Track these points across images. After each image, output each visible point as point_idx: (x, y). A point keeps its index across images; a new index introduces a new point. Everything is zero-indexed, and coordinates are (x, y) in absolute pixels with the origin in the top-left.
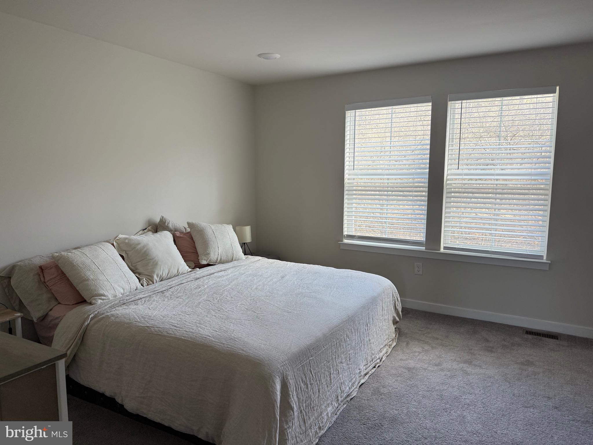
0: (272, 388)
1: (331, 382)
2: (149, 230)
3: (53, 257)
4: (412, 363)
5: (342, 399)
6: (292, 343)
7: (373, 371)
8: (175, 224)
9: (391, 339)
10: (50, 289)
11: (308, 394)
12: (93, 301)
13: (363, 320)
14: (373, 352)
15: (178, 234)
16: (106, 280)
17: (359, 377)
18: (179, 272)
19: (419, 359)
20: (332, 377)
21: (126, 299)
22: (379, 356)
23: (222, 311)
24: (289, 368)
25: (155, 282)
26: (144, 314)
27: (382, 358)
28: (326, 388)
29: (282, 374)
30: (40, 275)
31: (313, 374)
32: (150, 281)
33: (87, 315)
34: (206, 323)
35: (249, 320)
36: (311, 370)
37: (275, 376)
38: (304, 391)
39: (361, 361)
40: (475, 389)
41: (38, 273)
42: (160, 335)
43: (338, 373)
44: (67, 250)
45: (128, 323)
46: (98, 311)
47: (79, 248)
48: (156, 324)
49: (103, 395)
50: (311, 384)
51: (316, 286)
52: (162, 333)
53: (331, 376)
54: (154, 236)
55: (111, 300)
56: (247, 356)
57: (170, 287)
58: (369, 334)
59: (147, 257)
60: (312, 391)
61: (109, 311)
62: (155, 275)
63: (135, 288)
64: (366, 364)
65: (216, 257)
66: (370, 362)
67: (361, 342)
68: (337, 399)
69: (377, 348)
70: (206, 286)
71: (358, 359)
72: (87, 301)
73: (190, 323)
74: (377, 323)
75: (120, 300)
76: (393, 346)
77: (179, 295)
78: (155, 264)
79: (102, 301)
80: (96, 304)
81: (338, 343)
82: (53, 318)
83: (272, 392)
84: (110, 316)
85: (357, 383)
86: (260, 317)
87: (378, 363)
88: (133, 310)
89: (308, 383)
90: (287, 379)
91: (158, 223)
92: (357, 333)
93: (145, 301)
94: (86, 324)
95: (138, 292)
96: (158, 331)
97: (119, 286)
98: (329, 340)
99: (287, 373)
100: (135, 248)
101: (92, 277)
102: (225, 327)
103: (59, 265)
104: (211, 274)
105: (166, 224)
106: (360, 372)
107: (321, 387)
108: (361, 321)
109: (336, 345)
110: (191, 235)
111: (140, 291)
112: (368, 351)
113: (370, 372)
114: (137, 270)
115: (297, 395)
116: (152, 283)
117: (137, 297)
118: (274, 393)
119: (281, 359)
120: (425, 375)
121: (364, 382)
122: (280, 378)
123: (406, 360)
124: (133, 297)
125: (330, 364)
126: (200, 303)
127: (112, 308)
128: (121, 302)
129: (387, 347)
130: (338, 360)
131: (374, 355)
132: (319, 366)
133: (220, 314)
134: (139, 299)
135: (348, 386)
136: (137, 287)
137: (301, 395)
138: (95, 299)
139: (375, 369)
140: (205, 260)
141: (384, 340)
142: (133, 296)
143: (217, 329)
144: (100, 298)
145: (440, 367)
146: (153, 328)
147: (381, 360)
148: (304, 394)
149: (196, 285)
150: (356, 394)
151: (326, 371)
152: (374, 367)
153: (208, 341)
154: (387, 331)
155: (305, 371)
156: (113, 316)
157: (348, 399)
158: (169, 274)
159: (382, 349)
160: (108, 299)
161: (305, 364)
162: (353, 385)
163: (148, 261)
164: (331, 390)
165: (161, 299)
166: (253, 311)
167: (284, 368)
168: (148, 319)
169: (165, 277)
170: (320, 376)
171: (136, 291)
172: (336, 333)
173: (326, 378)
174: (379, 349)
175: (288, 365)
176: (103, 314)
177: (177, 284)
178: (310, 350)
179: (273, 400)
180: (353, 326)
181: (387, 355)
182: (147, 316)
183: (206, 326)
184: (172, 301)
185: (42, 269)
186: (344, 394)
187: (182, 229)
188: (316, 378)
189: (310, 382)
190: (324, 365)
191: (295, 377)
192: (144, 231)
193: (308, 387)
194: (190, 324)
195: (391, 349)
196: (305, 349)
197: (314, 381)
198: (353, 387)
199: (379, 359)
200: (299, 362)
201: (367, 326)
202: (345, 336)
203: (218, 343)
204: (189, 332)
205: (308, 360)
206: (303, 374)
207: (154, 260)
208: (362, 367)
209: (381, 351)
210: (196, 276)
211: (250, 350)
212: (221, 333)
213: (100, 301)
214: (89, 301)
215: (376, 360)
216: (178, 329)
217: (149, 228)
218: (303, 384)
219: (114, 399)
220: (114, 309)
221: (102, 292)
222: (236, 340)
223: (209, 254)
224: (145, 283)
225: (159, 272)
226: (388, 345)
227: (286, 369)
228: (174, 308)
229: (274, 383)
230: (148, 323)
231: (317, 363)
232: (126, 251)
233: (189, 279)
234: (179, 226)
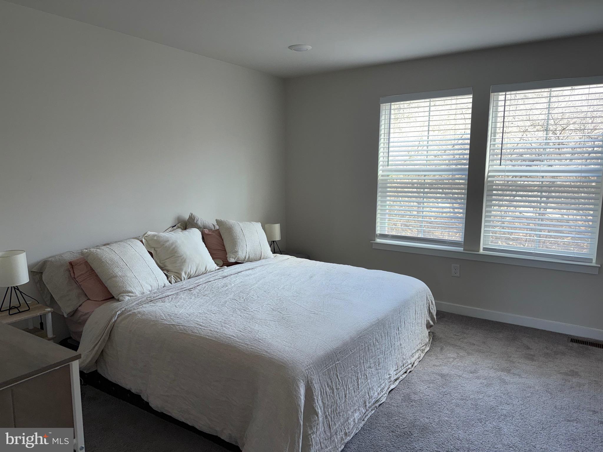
0: (296, 392)
1: (358, 387)
2: (178, 228)
3: (82, 253)
4: (445, 370)
5: (370, 404)
6: (318, 346)
7: (404, 376)
8: (204, 221)
9: (425, 344)
10: (80, 285)
11: (334, 399)
12: (121, 298)
13: (394, 323)
14: (404, 357)
15: (206, 231)
16: (134, 276)
17: (389, 382)
18: (206, 271)
19: (453, 365)
20: (360, 382)
21: (153, 296)
22: (411, 361)
23: (248, 311)
24: (314, 372)
25: (183, 279)
26: (170, 312)
27: (414, 363)
28: (353, 393)
29: (307, 378)
30: (70, 271)
31: (339, 378)
32: (179, 278)
33: (114, 312)
34: (231, 322)
35: (275, 321)
36: (337, 374)
37: (299, 380)
38: (329, 396)
39: (392, 366)
40: (513, 399)
41: (69, 269)
42: (184, 333)
43: (366, 378)
44: (97, 246)
45: (154, 320)
46: (125, 308)
47: (108, 244)
48: (182, 322)
49: (129, 391)
50: (337, 389)
51: (345, 287)
52: (187, 331)
53: (358, 380)
54: (183, 234)
55: (139, 297)
56: (271, 358)
57: (198, 285)
58: (400, 338)
59: (176, 254)
60: (338, 396)
61: (136, 308)
62: (183, 272)
63: (163, 285)
64: (397, 369)
65: (244, 255)
66: (401, 367)
67: (392, 347)
68: (364, 405)
69: (409, 353)
70: (233, 285)
71: (388, 364)
72: (115, 297)
73: (215, 322)
74: (409, 327)
75: (147, 298)
76: (426, 351)
77: (207, 293)
78: (183, 262)
79: (129, 298)
80: (124, 300)
81: (366, 347)
82: (82, 314)
83: (295, 397)
84: (136, 313)
85: (386, 389)
86: (285, 318)
87: (409, 369)
88: (159, 308)
89: (334, 388)
90: (312, 383)
91: (187, 220)
92: (387, 337)
93: (172, 299)
94: (113, 320)
95: (166, 289)
96: (183, 330)
97: (147, 283)
98: (357, 344)
99: (312, 377)
100: (164, 245)
101: (120, 274)
102: (250, 327)
103: (88, 261)
104: (239, 272)
105: (195, 222)
106: (390, 378)
107: (348, 392)
108: (392, 325)
109: (364, 349)
110: (220, 233)
111: (168, 288)
112: (399, 356)
113: (401, 378)
114: (165, 267)
115: (322, 399)
116: (180, 281)
117: (164, 295)
118: (298, 398)
119: (306, 363)
120: (459, 382)
121: (394, 388)
122: (304, 382)
123: (440, 365)
124: (160, 295)
125: (358, 369)
126: (226, 302)
127: (139, 305)
128: (148, 299)
129: (419, 351)
130: (366, 365)
131: (406, 360)
132: (346, 371)
133: (246, 314)
134: (167, 297)
135: (377, 391)
136: (165, 285)
137: (327, 400)
138: (122, 296)
139: (406, 374)
140: (233, 258)
141: (417, 344)
142: (160, 293)
143: (242, 329)
144: (128, 294)
145: (475, 375)
146: (178, 326)
147: (412, 366)
148: (330, 399)
149: (223, 283)
150: (385, 400)
151: (353, 376)
152: (406, 372)
153: (232, 341)
154: (420, 335)
155: (330, 375)
156: (139, 313)
157: (376, 405)
158: (197, 272)
159: (414, 354)
160: (136, 296)
161: (331, 368)
162: (382, 391)
163: (176, 258)
164: (359, 395)
165: (188, 297)
166: (278, 311)
167: (308, 372)
168: (174, 317)
169: (193, 275)
170: (347, 381)
171: (165, 288)
172: (364, 336)
173: (353, 383)
174: (411, 354)
175: (313, 368)
176: (130, 311)
177: (204, 282)
178: (337, 354)
179: (296, 404)
180: (383, 329)
181: (419, 360)
182: (173, 314)
183: (231, 326)
184: (199, 299)
185: (72, 265)
186: (372, 400)
187: (211, 227)
188: (343, 383)
189: (336, 387)
190: (352, 370)
191: (320, 380)
192: (173, 228)
193: (333, 391)
194: (215, 324)
195: (424, 354)
196: (331, 353)
197: (340, 386)
198: (382, 392)
199: (411, 364)
200: (325, 365)
201: (398, 330)
202: (375, 339)
203: (242, 343)
204: (214, 331)
205: (334, 364)
206: (328, 378)
207: (182, 257)
208: (392, 373)
209: (413, 356)
210: (223, 274)
211: (274, 352)
212: (245, 334)
213: (127, 298)
214: (117, 298)
215: (408, 365)
216: (203, 328)
217: (179, 225)
218: (329, 388)
219: (140, 396)
220: (141, 306)
221: (129, 289)
222: (260, 342)
223: (237, 252)
224: (173, 281)
225: (187, 269)
226: (420, 350)
227: (310, 373)
228: (200, 306)
229: (298, 387)
230: (174, 321)
231: (344, 367)
232: (154, 248)
233: (216, 278)
234: (208, 223)
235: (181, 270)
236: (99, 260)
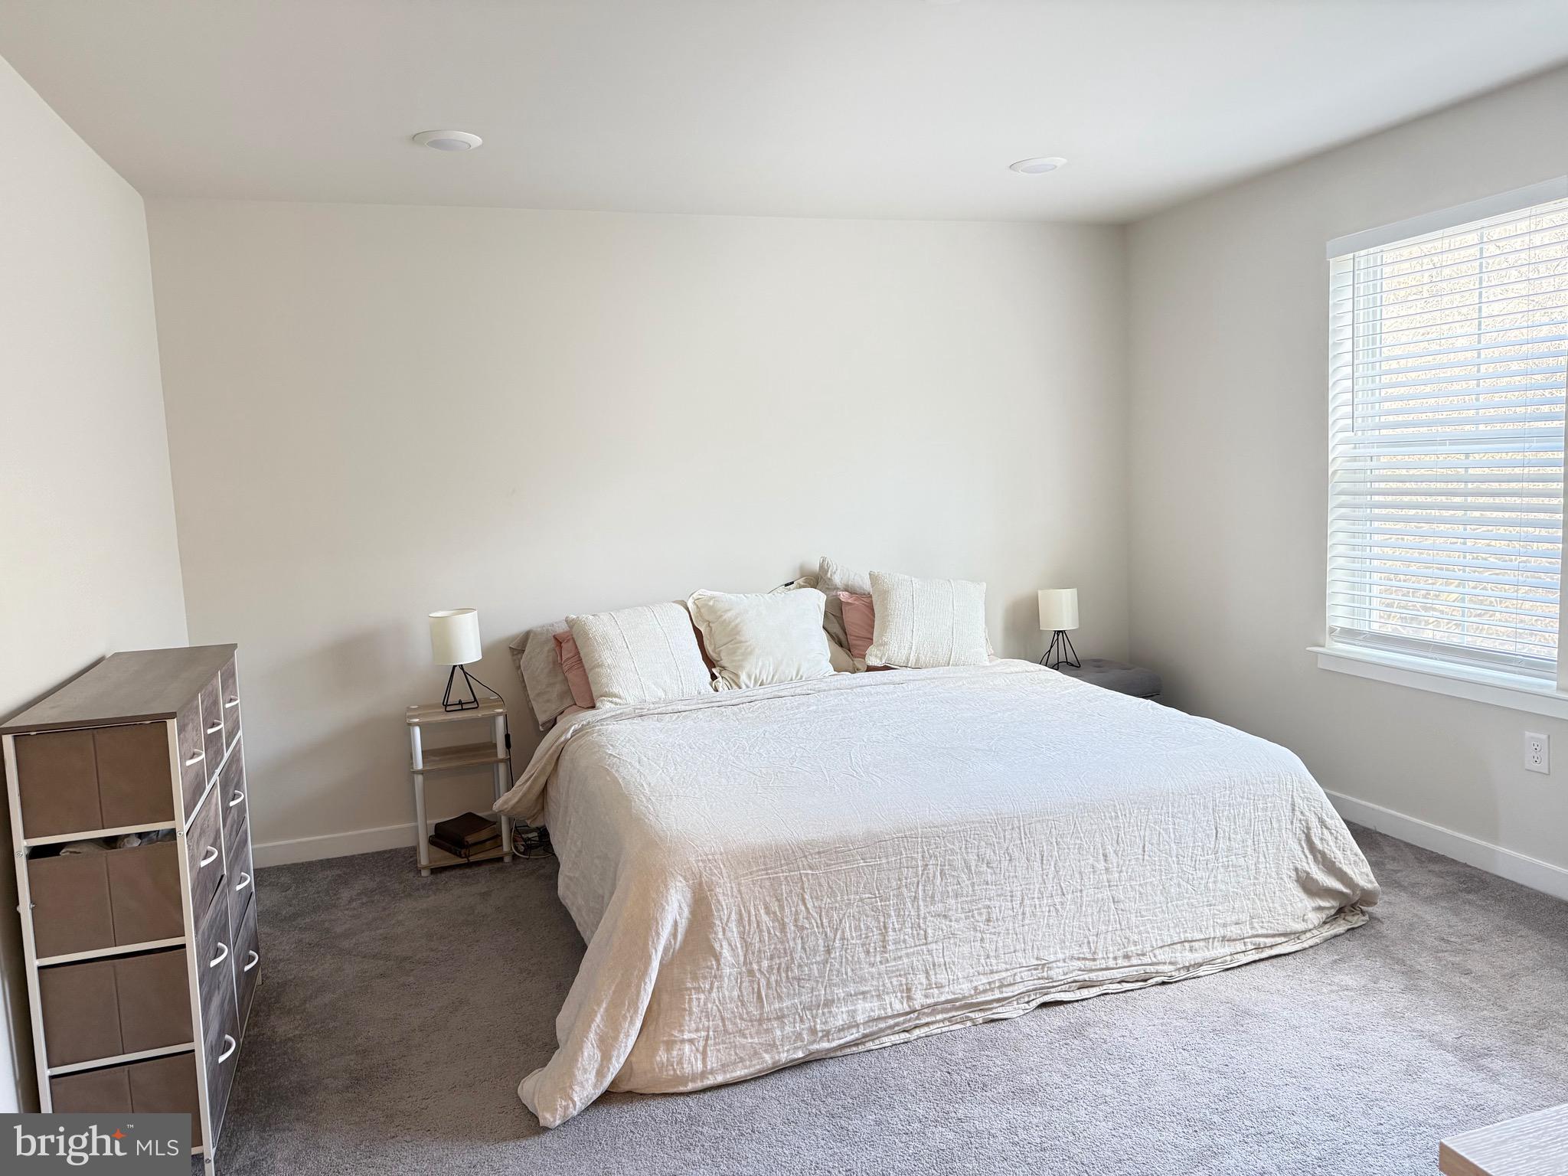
1: (885, 947)
2: (798, 585)
3: (567, 621)
10: (566, 677)
11: (783, 945)
12: (599, 704)
15: (844, 596)
16: (633, 669)
24: (724, 871)
25: (743, 687)
29: (697, 876)
30: (557, 652)
31: (810, 907)
32: (734, 682)
33: (569, 725)
36: (802, 894)
37: (672, 874)
38: (770, 934)
41: (554, 647)
43: (922, 936)
46: (590, 721)
50: (799, 927)
59: (738, 637)
60: (799, 941)
61: (601, 724)
62: (747, 674)
65: (905, 652)
75: (638, 708)
78: (747, 654)
79: (613, 706)
80: (599, 708)
89: (788, 921)
90: (712, 890)
91: (818, 569)
94: (563, 739)
98: (890, 850)
99: (714, 878)
100: (721, 616)
103: (574, 636)
105: (829, 575)
107: (838, 945)
108: (1067, 840)
114: (713, 659)
115: (742, 934)
116: (736, 689)
119: (708, 849)
122: (687, 881)
125: (888, 906)
127: (609, 720)
128: (636, 711)
132: (839, 898)
137: (758, 940)
138: (602, 701)
140: (876, 656)
144: (612, 699)
148: (770, 939)
155: (780, 892)
161: (781, 878)
163: (738, 645)
164: (883, 966)
167: (706, 867)
170: (841, 921)
172: (925, 839)
175: (721, 864)
176: (593, 726)
177: (766, 696)
178: (806, 853)
185: (558, 640)
188: (821, 920)
189: (796, 921)
190: (861, 901)
191: (740, 893)
192: (786, 587)
197: (811, 923)
200: (763, 867)
205: (797, 873)
206: (771, 896)
207: (748, 644)
210: (817, 686)
213: (608, 705)
217: (802, 581)
221: (615, 690)
223: (886, 644)
224: (722, 688)
225: (754, 669)
227: (711, 869)
229: (666, 886)
232: (710, 622)
233: (798, 691)
234: (862, 580)
235: (741, 667)
236: (585, 635)
